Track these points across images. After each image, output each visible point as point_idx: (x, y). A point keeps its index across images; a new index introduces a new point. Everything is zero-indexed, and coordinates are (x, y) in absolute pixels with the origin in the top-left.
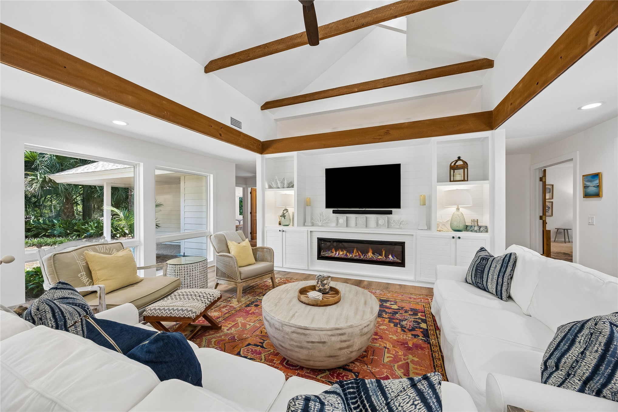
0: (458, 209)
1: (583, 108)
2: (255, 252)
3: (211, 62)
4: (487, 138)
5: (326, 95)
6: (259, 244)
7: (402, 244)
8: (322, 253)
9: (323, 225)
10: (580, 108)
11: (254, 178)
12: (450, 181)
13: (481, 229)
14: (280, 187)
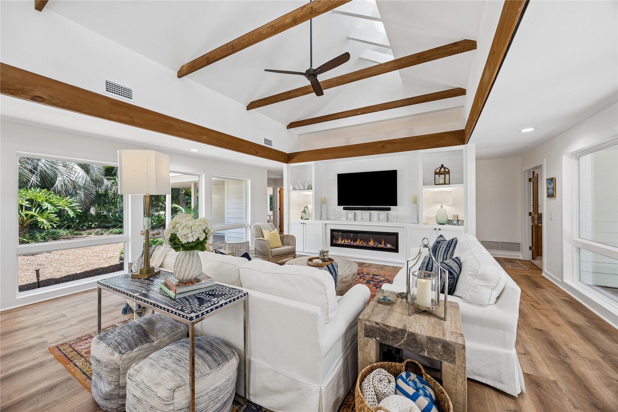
0: (442, 207)
1: (522, 131)
2: (282, 239)
3: (252, 103)
4: (462, 151)
5: (336, 117)
6: (285, 233)
7: (396, 235)
8: (334, 241)
9: (336, 219)
10: (520, 131)
11: (282, 179)
12: (435, 184)
13: (459, 223)
14: (301, 189)
